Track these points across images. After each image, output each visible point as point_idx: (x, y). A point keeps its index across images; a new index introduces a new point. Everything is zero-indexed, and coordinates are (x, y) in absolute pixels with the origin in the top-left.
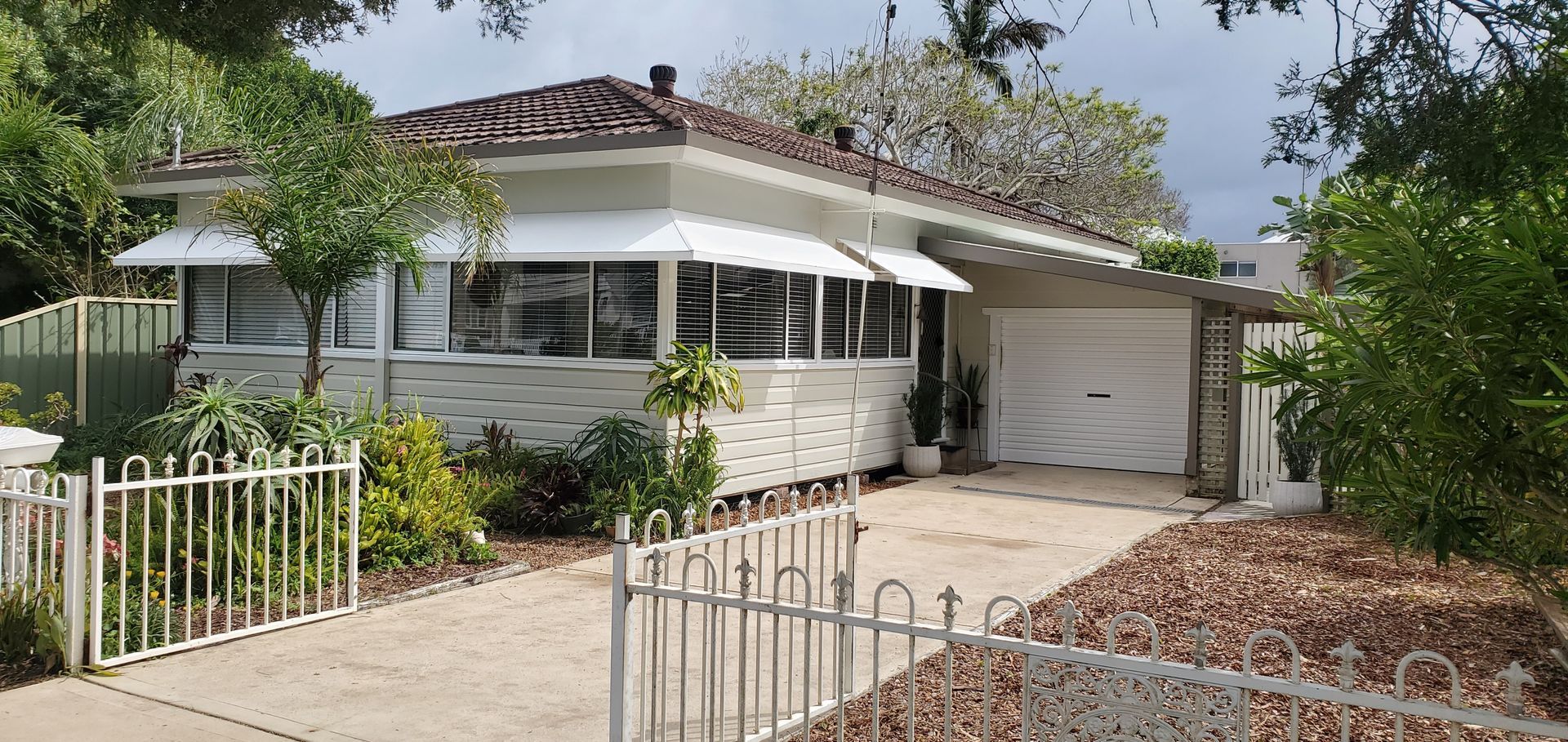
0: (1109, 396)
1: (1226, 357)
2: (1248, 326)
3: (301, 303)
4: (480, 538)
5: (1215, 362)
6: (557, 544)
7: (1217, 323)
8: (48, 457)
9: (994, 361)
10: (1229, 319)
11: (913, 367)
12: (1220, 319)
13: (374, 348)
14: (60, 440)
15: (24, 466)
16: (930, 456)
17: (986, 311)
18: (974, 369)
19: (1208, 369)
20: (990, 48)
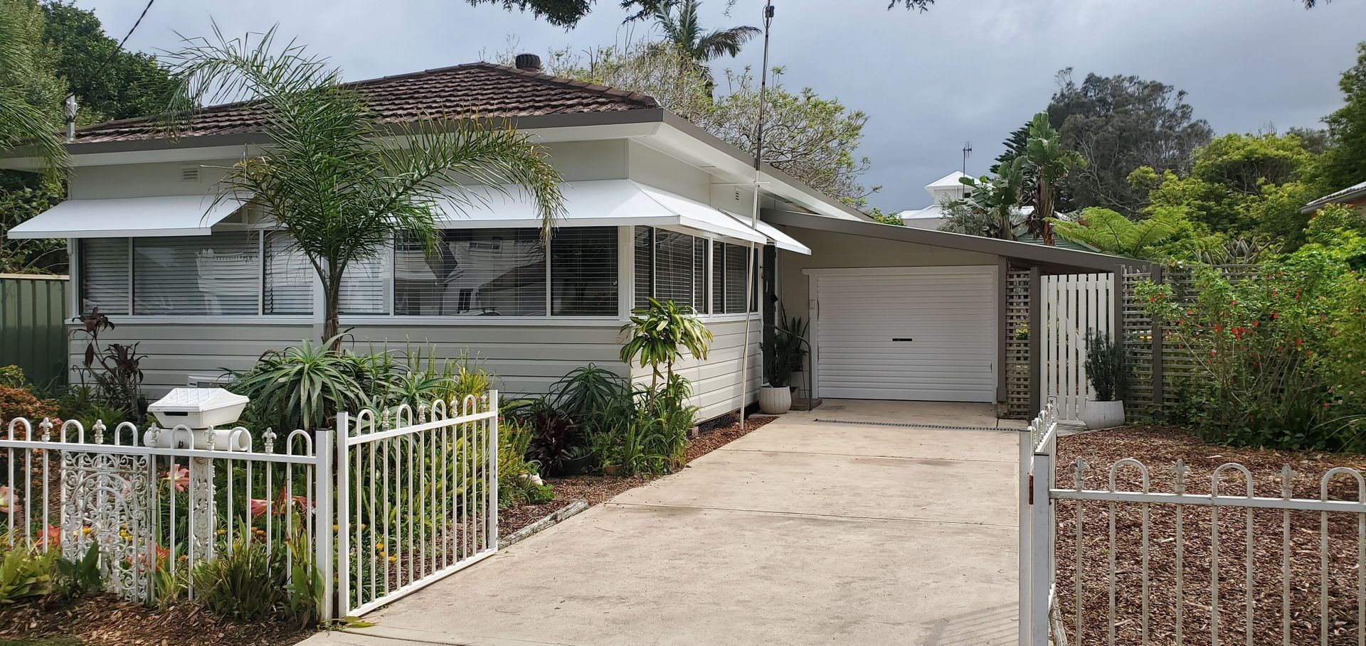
0: (911, 340)
1: (1026, 303)
2: (1044, 278)
3: (318, 269)
4: (538, 480)
5: (1018, 307)
6: (568, 484)
7: (1019, 276)
8: (234, 417)
9: (813, 313)
10: (1028, 272)
11: (760, 320)
12: (1020, 272)
13: (312, 314)
14: (246, 399)
15: (217, 427)
16: (782, 396)
17: (805, 272)
18: (796, 322)
19: (1012, 314)
20: (701, 53)
